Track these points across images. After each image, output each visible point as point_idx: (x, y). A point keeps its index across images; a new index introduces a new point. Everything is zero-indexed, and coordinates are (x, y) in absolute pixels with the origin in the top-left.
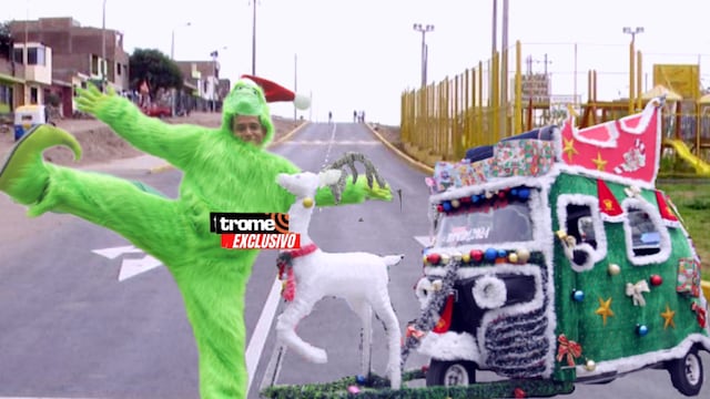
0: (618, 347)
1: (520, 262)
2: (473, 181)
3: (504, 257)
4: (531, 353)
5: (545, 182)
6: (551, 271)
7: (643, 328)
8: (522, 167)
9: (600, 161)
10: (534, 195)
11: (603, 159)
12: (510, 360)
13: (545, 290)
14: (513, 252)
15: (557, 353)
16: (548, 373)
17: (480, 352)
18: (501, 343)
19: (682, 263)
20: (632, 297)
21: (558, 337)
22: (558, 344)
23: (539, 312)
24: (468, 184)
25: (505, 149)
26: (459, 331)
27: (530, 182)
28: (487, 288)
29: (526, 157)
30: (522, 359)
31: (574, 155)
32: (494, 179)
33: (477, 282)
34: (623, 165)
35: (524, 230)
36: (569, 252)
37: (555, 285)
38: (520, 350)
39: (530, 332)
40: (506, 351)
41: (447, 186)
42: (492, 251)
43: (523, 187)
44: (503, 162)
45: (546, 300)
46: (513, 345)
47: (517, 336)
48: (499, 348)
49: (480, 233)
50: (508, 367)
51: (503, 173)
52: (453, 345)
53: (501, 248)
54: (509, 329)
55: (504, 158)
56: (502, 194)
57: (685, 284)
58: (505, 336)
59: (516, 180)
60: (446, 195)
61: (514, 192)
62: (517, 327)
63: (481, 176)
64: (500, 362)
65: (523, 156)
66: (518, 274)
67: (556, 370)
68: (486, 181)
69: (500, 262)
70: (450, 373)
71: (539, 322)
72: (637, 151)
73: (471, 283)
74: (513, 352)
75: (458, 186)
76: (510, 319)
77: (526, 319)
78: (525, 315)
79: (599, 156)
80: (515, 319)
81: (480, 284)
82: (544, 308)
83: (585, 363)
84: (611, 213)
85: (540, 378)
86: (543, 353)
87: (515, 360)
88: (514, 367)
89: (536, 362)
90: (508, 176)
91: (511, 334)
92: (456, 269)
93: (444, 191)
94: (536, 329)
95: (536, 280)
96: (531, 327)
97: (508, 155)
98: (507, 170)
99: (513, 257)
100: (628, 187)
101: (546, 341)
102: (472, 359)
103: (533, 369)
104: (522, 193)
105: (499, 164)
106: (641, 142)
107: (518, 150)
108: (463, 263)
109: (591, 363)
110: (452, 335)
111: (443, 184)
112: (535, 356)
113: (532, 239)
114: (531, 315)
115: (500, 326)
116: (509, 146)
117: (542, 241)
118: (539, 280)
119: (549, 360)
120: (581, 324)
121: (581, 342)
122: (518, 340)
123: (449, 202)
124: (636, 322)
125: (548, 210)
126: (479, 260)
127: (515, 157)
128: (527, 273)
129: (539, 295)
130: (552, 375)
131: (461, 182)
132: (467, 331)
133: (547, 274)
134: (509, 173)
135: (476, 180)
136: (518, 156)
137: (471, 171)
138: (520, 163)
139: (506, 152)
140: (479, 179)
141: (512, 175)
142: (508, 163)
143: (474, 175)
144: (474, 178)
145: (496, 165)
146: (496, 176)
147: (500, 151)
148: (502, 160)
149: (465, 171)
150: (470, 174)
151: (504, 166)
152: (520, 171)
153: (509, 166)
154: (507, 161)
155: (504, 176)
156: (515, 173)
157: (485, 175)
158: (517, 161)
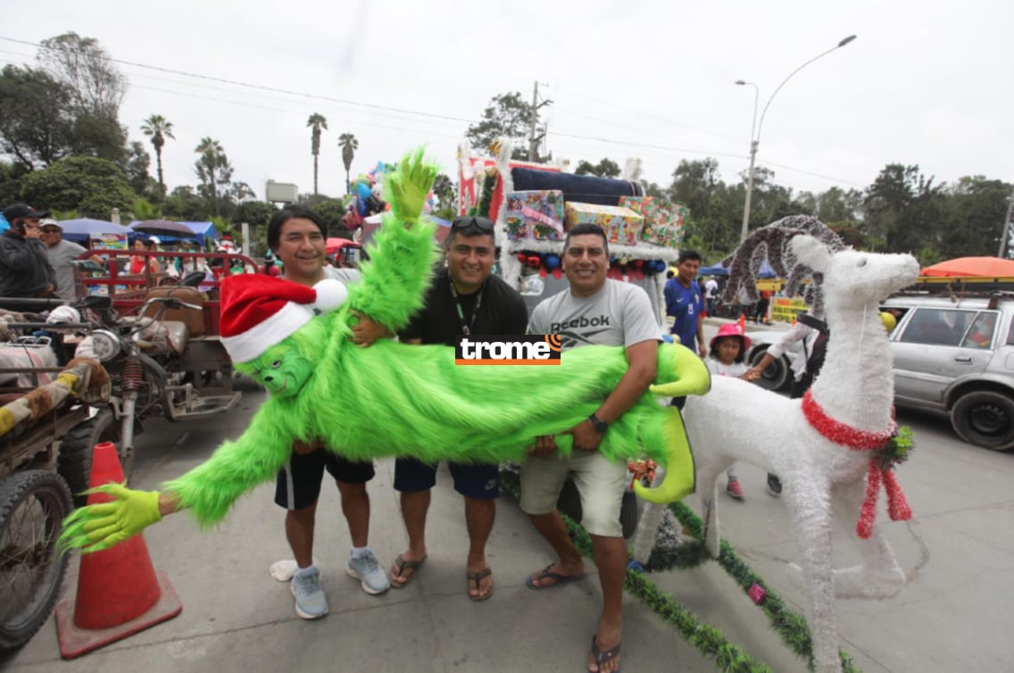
2: (615, 237)
25: (664, 211)
44: (658, 227)
51: (654, 240)
55: (661, 222)
61: (653, 264)
68: (634, 245)
90: (658, 245)
97: (665, 219)
98: (660, 236)
105: (654, 227)
116: (669, 209)
127: (672, 224)
134: (661, 240)
135: (619, 238)
136: (675, 224)
137: (619, 225)
138: (675, 233)
139: (664, 215)
140: (626, 239)
141: (663, 246)
142: (663, 229)
143: (622, 231)
144: (617, 234)
145: (650, 226)
146: (645, 241)
147: (659, 212)
148: (658, 222)
149: (608, 221)
150: (614, 228)
151: (658, 231)
152: (673, 241)
153: (663, 234)
154: (663, 226)
155: (654, 244)
156: (667, 243)
157: (638, 236)
158: (672, 230)
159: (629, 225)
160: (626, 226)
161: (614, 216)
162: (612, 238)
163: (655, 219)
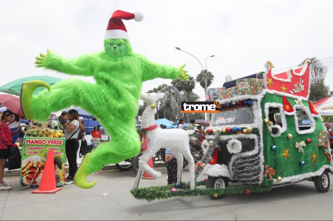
0: (292, 171)
1: (248, 133)
3: (241, 131)
4: (253, 173)
5: (259, 97)
6: (262, 137)
7: (303, 162)
8: (249, 90)
9: (284, 88)
10: (254, 103)
11: (285, 87)
12: (243, 176)
13: (259, 145)
14: (245, 128)
15: (264, 173)
16: (260, 182)
17: (230, 173)
18: (239, 169)
19: (320, 133)
20: (298, 148)
21: (265, 167)
22: (265, 169)
23: (257, 155)
24: (225, 98)
25: (241, 83)
26: (221, 164)
27: (253, 97)
28: (233, 144)
29: (251, 86)
30: (249, 176)
31: (272, 85)
33: (228, 141)
34: (294, 90)
35: (250, 119)
36: (270, 128)
37: (264, 143)
38: (248, 172)
39: (252, 164)
40: (242, 173)
42: (235, 128)
43: (249, 99)
45: (260, 150)
46: (245, 170)
47: (247, 166)
48: (238, 171)
49: (230, 120)
50: (243, 180)
51: (240, 93)
52: (218, 170)
53: (240, 126)
54: (243, 163)
56: (240, 103)
57: (322, 143)
58: (241, 166)
59: (246, 97)
61: (245, 102)
62: (247, 162)
63: (230, 94)
64: (239, 177)
65: (249, 86)
66: (247, 138)
67: (264, 181)
68: (233, 97)
69: (239, 133)
70: (217, 182)
71: (256, 160)
72: (300, 83)
73: (226, 142)
76: (244, 158)
77: (251, 158)
78: (250, 156)
79: (283, 86)
80: (246, 158)
81: (230, 142)
82: (259, 154)
83: (277, 178)
84: (289, 111)
85: (257, 184)
86: (258, 174)
87: (246, 176)
88: (245, 180)
89: (255, 178)
91: (244, 165)
92: (219, 136)
94: (255, 163)
96: (253, 162)
97: (242, 85)
98: (242, 92)
99: (245, 130)
100: (296, 99)
101: (259, 168)
102: (226, 176)
103: (254, 181)
104: (249, 102)
105: (239, 89)
106: (302, 80)
107: (247, 83)
108: (222, 133)
109: (279, 178)
110: (217, 165)
112: (255, 175)
113: (253, 123)
114: (253, 156)
115: (239, 161)
116: (243, 81)
117: (258, 123)
118: (256, 141)
119: (261, 176)
120: (275, 161)
121: (275, 168)
122: (247, 167)
124: (300, 160)
125: (260, 110)
126: (229, 132)
127: (246, 86)
128: (251, 138)
129: (257, 147)
130: (262, 183)
131: (222, 97)
132: (224, 164)
133: (260, 138)
134: (243, 93)
135: (228, 96)
138: (248, 88)
139: (241, 84)
140: (230, 96)
141: (244, 94)
142: (242, 89)
143: (228, 94)
144: (227, 95)
145: (237, 89)
146: (237, 95)
147: (239, 83)
148: (240, 87)
149: (223, 92)
150: (225, 94)
151: (241, 90)
152: (248, 92)
153: (243, 91)
154: (242, 88)
155: (241, 95)
156: (246, 93)
157: (232, 94)
158: (246, 88)
160: (228, 92)
161: (224, 90)
162: (227, 97)
163: (238, 87)
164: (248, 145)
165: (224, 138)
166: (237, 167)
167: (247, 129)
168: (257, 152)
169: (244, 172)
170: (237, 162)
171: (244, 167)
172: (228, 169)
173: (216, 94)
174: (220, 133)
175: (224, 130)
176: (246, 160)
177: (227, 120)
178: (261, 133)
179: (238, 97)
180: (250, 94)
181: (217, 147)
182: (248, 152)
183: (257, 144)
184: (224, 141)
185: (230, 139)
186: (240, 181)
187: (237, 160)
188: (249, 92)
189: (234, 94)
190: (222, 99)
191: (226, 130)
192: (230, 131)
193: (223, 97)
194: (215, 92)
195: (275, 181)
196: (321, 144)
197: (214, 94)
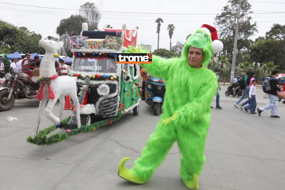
0: (129, 105)
1: (113, 80)
2: (95, 47)
3: (109, 78)
7: (134, 98)
8: (116, 46)
12: (107, 112)
13: (118, 89)
14: (111, 76)
15: (119, 108)
16: (116, 114)
17: (96, 110)
18: (105, 107)
19: (139, 79)
20: (133, 89)
21: (120, 104)
22: (120, 105)
23: (116, 96)
24: (92, 48)
25: (110, 39)
26: (91, 103)
28: (103, 88)
29: (118, 44)
30: (111, 111)
31: (125, 43)
32: (104, 48)
33: (99, 86)
37: (121, 87)
38: (111, 108)
39: (114, 103)
40: (107, 109)
41: (81, 46)
42: (105, 76)
45: (119, 92)
46: (109, 107)
47: (110, 104)
48: (104, 108)
49: (97, 68)
50: (107, 114)
51: (108, 47)
52: (90, 109)
54: (109, 102)
55: (109, 42)
56: (106, 54)
58: (107, 105)
59: (113, 51)
60: (80, 50)
61: (111, 55)
63: (99, 46)
64: (105, 113)
65: (117, 43)
66: (113, 84)
67: (118, 113)
68: (101, 49)
69: (107, 80)
70: (87, 118)
71: (116, 100)
73: (97, 86)
74: (109, 109)
75: (86, 48)
76: (109, 99)
77: (113, 99)
78: (113, 97)
79: (128, 44)
81: (101, 87)
83: (124, 110)
85: (114, 117)
86: (116, 109)
87: (109, 112)
88: (109, 114)
89: (114, 112)
90: (110, 49)
92: (89, 81)
93: (79, 48)
95: (116, 86)
96: (114, 101)
97: (111, 41)
99: (112, 78)
101: (117, 105)
103: (113, 114)
104: (114, 56)
105: (107, 44)
108: (92, 79)
110: (89, 105)
111: (79, 45)
112: (114, 110)
115: (106, 101)
116: (112, 38)
117: (119, 73)
118: (117, 86)
119: (117, 111)
120: (124, 99)
123: (81, 53)
124: (132, 97)
126: (98, 78)
127: (114, 42)
128: (115, 84)
129: (117, 91)
131: (88, 46)
132: (93, 103)
133: (119, 84)
134: (110, 47)
135: (96, 47)
136: (115, 42)
137: (95, 44)
138: (116, 45)
139: (110, 40)
140: (98, 47)
141: (112, 49)
142: (111, 44)
143: (96, 45)
145: (106, 44)
146: (105, 48)
147: (108, 39)
148: (108, 42)
149: (91, 43)
150: (93, 44)
151: (109, 45)
153: (111, 45)
154: (110, 43)
155: (108, 48)
156: (113, 48)
157: (101, 46)
158: (114, 44)
159: (97, 43)
160: (96, 44)
161: (92, 41)
162: (94, 47)
163: (107, 41)
164: (113, 88)
165: (94, 83)
166: (104, 106)
167: (113, 77)
168: (117, 94)
169: (108, 109)
170: (104, 102)
171: (109, 105)
172: (95, 108)
173: (82, 42)
174: (90, 78)
175: (94, 77)
176: (111, 100)
177: (94, 68)
178: (120, 80)
179: (106, 49)
180: (116, 50)
181: (88, 90)
182: (112, 94)
183: (117, 88)
184: (94, 85)
185: (100, 84)
186: (105, 115)
187: (104, 100)
188: (115, 48)
189: (102, 47)
190: (88, 48)
191: (96, 76)
192: (100, 78)
193: (90, 46)
194: (81, 40)
195: (123, 112)
196: (140, 85)
197: (80, 42)
